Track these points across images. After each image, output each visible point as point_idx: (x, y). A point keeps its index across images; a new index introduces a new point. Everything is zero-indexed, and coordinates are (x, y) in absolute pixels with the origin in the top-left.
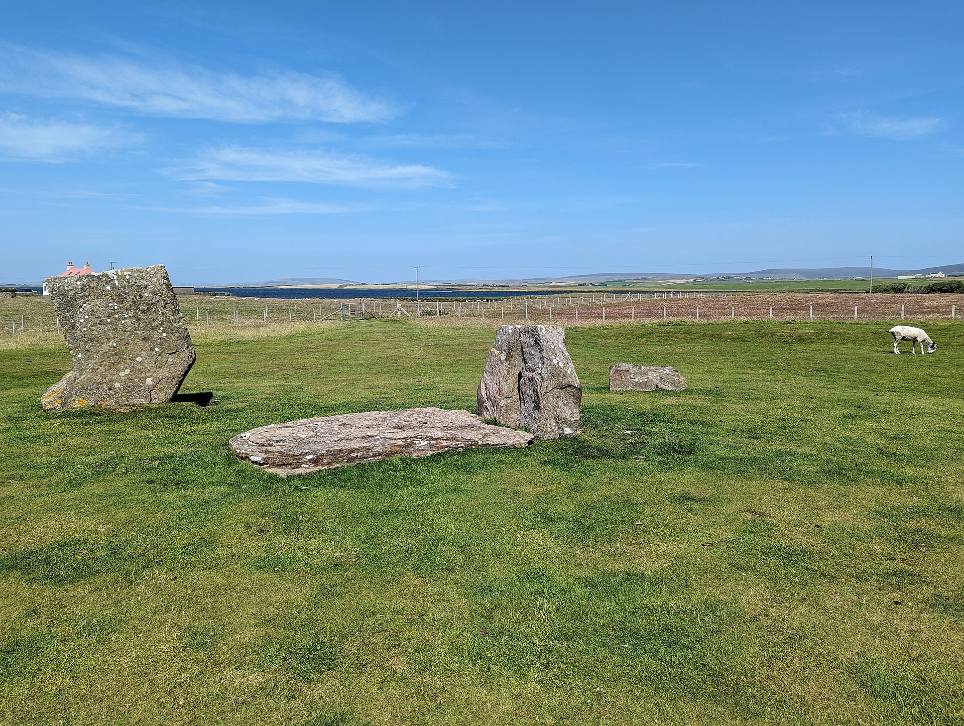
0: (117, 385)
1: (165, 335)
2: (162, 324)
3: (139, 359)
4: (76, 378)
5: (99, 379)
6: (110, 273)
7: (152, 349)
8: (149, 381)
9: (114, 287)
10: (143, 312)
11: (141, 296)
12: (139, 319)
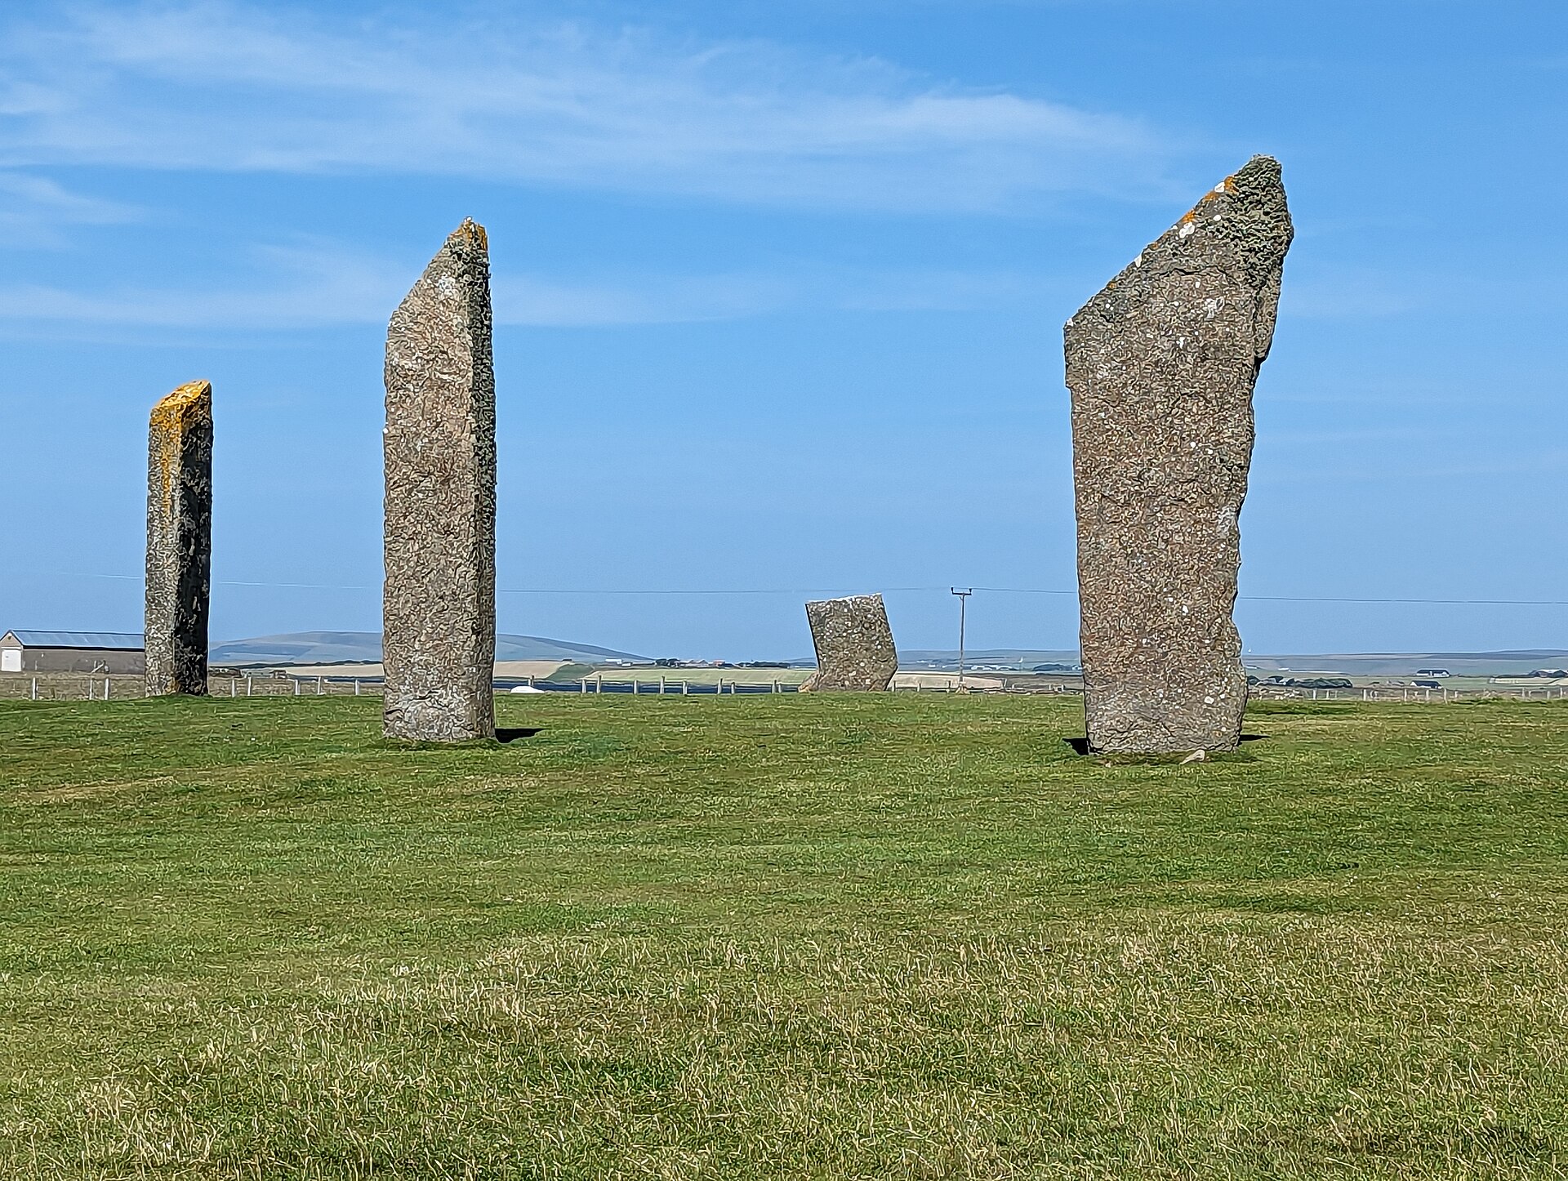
0: (847, 683)
1: (879, 647)
2: (877, 639)
3: (862, 664)
4: (821, 676)
5: (836, 677)
6: (846, 599)
7: (871, 658)
8: (868, 682)
9: (849, 610)
10: (867, 629)
11: (866, 617)
12: (863, 634)
